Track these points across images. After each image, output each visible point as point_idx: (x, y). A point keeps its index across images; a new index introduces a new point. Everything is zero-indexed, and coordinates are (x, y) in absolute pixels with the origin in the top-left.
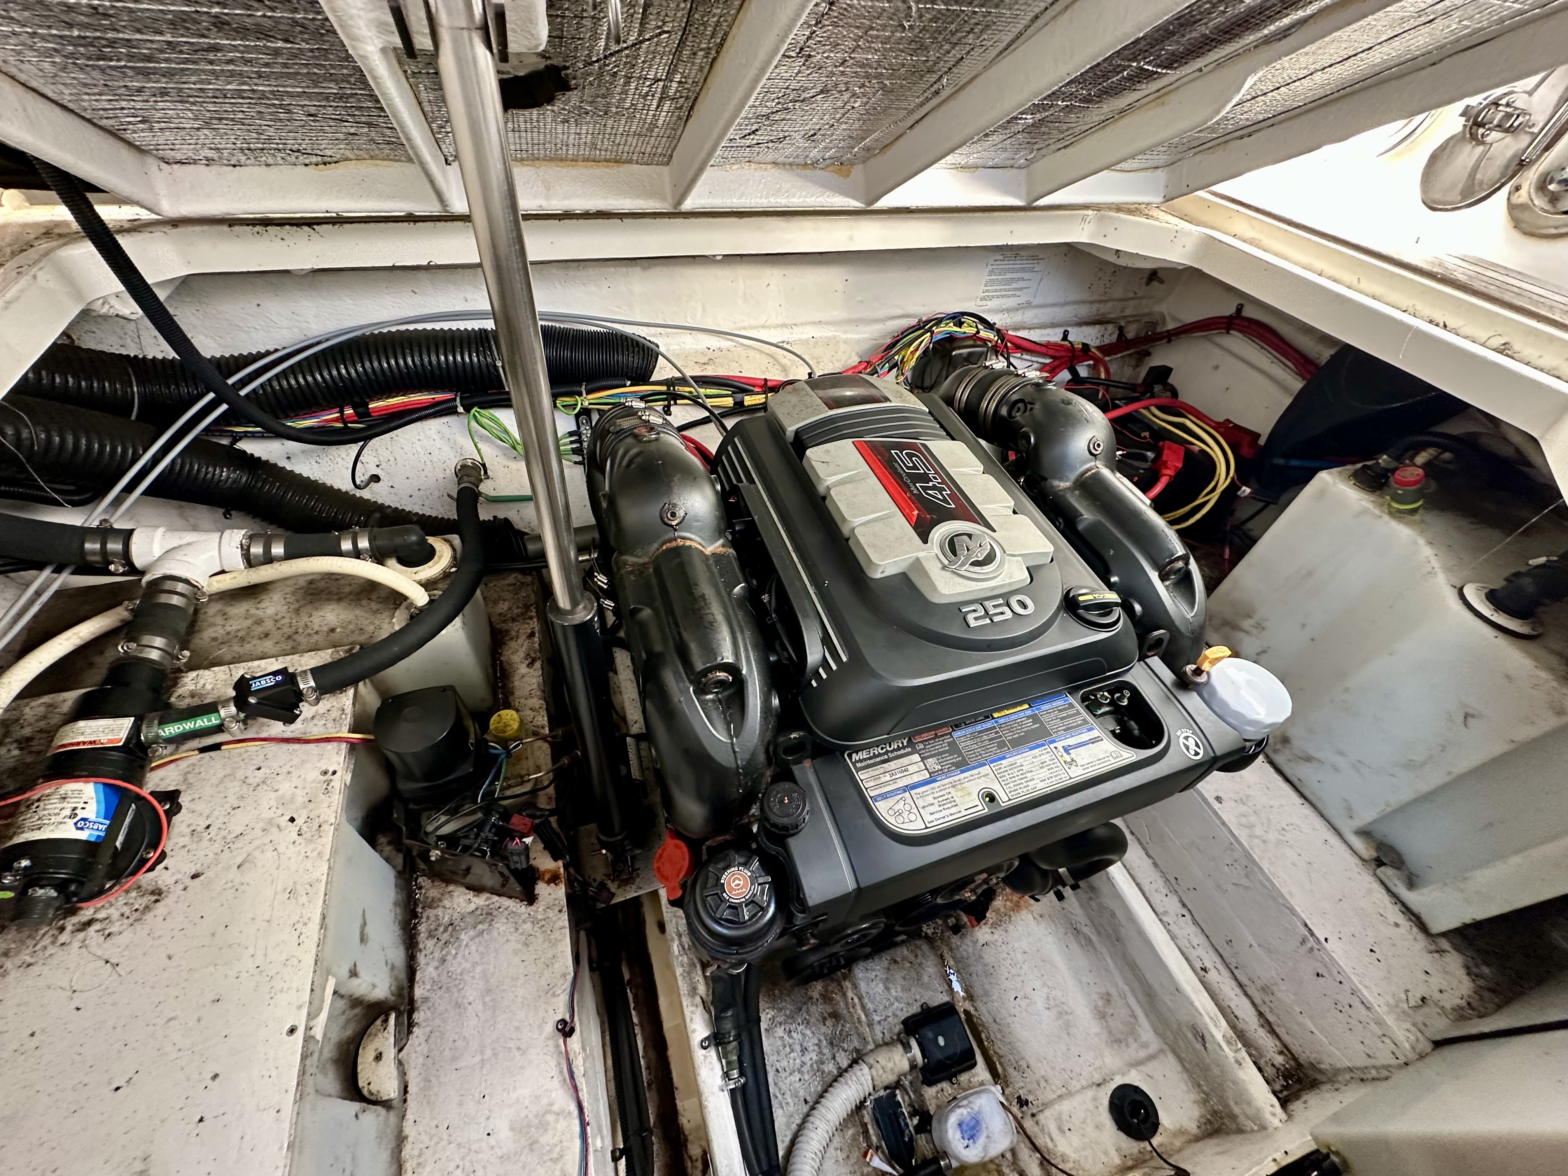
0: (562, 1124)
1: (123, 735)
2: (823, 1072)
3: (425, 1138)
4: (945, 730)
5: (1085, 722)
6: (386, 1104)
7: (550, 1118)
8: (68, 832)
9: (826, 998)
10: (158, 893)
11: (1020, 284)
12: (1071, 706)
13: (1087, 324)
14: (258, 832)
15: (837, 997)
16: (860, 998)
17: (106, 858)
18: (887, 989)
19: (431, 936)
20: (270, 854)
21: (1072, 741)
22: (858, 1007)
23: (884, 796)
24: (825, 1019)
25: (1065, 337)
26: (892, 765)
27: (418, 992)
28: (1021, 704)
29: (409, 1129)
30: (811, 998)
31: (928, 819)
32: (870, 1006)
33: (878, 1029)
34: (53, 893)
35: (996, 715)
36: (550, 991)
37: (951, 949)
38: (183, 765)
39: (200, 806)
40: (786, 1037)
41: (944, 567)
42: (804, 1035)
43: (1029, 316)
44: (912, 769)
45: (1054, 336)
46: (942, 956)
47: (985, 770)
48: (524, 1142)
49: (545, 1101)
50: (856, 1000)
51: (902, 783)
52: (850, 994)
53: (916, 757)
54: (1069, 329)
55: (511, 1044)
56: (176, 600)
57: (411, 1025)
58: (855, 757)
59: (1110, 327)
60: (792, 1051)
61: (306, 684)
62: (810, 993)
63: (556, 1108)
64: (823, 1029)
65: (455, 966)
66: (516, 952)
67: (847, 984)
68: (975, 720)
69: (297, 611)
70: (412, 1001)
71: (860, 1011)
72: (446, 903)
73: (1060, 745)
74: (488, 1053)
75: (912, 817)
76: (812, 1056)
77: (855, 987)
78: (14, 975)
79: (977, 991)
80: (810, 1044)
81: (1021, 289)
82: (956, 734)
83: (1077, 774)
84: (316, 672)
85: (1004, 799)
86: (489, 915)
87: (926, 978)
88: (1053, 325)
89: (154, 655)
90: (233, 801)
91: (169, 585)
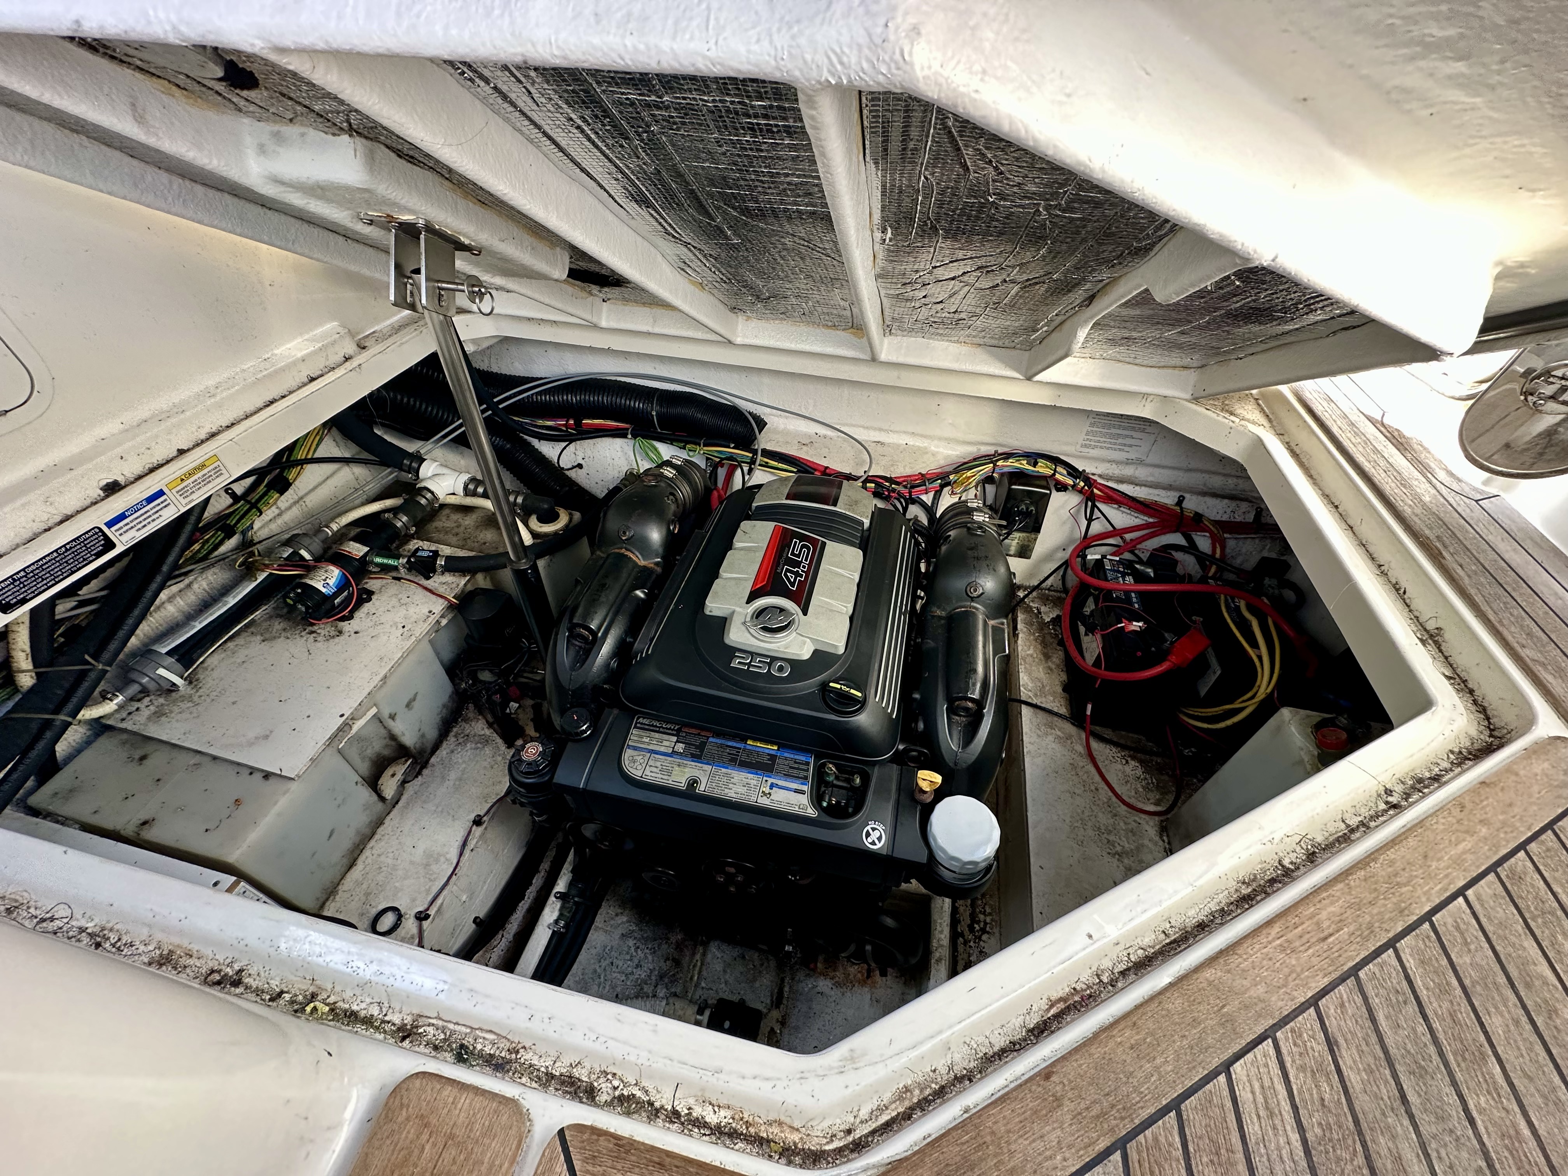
0: (445, 866)
1: (361, 554)
2: (642, 989)
3: (390, 829)
4: (708, 734)
5: (806, 778)
6: (382, 799)
7: (442, 859)
8: (319, 586)
9: (679, 947)
10: (341, 632)
11: (1128, 441)
12: (808, 764)
13: (1215, 495)
14: (388, 626)
15: (687, 953)
16: (702, 964)
17: (327, 606)
18: (725, 971)
19: (456, 736)
20: (386, 637)
21: (781, 783)
22: (697, 969)
23: (635, 748)
24: (667, 959)
25: (1180, 501)
26: (657, 735)
27: (433, 760)
28: (773, 743)
29: (387, 821)
30: (668, 939)
31: (647, 772)
32: (704, 973)
33: (699, 992)
34: (303, 609)
35: (749, 742)
36: (486, 798)
37: (793, 979)
38: (385, 581)
39: (377, 603)
40: (633, 949)
41: (744, 623)
42: (646, 957)
43: (1141, 473)
44: (665, 743)
45: (1167, 499)
46: (782, 980)
47: (708, 768)
48: (424, 862)
49: (446, 849)
50: (699, 964)
51: (651, 747)
52: (698, 957)
53: (675, 739)
54: (1187, 496)
55: (451, 812)
56: (423, 501)
57: (419, 773)
58: (641, 720)
59: (1244, 506)
60: (631, 960)
61: (441, 562)
62: (670, 935)
63: (448, 856)
64: (662, 964)
65: (457, 757)
66: (485, 768)
67: (701, 949)
68: (733, 737)
69: (477, 527)
70: (427, 762)
71: (696, 972)
72: (473, 724)
73: (770, 780)
74: (440, 809)
75: (639, 767)
76: (642, 974)
77: (704, 954)
78: (282, 639)
79: (792, 1021)
80: (648, 966)
81: (1131, 446)
82: (711, 739)
83: (764, 802)
84: (448, 558)
85: (701, 788)
86: (486, 741)
87: (757, 984)
88: (1169, 488)
89: (399, 524)
90: (389, 607)
91: (425, 492)
